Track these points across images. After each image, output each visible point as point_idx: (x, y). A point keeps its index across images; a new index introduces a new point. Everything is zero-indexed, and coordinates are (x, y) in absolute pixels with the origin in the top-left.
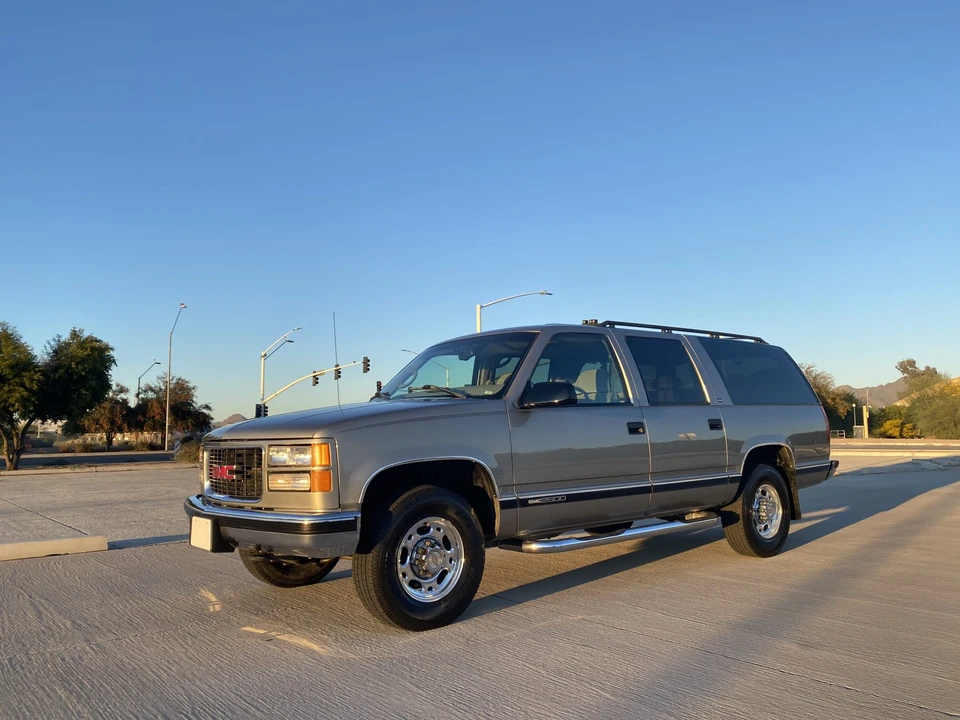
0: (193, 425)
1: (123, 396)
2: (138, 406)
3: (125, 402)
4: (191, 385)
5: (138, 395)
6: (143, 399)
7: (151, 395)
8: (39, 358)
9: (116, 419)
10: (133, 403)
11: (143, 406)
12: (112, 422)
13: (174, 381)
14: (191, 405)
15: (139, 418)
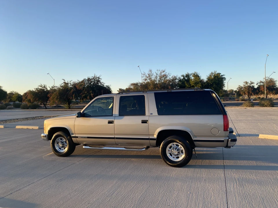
0: (275, 93)
1: (252, 85)
2: (258, 87)
3: (253, 86)
4: (275, 80)
5: (257, 84)
6: (259, 85)
7: (262, 84)
8: (205, 80)
9: (250, 92)
10: (256, 87)
11: (259, 88)
12: (249, 93)
13: (269, 79)
14: (275, 86)
15: (257, 91)
